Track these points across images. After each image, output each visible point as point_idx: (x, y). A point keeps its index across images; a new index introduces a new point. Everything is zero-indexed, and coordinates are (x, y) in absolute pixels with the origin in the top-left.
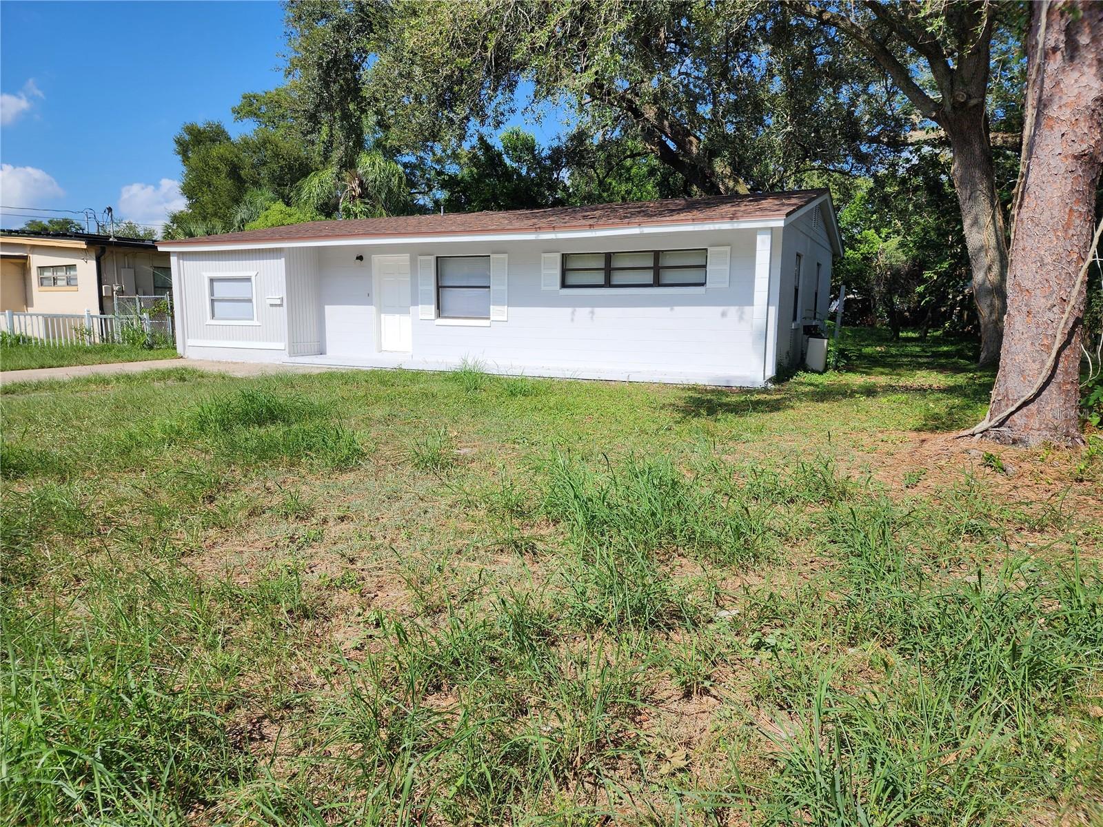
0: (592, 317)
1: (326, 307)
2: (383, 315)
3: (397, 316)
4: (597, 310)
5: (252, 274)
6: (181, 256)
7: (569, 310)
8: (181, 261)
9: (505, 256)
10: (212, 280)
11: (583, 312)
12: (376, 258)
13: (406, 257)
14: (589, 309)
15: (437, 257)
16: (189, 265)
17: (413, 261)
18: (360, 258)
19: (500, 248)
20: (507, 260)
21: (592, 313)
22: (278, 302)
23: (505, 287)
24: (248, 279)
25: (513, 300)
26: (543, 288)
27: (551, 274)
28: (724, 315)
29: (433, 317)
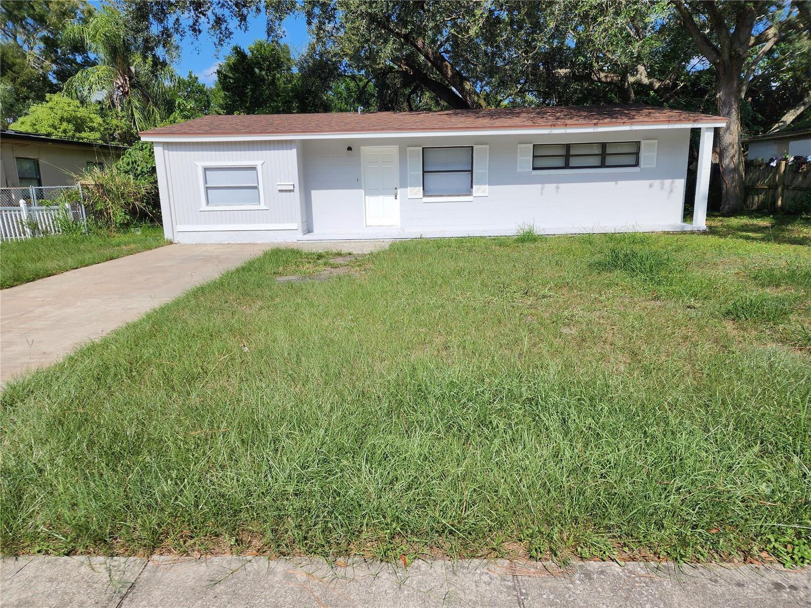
0: (557, 192)
1: (312, 191)
2: (367, 197)
3: (381, 197)
4: (561, 185)
5: (257, 163)
6: (166, 146)
7: (540, 186)
8: (166, 152)
9: (487, 147)
10: (206, 169)
11: (550, 187)
12: (365, 149)
13: (395, 149)
14: (555, 185)
15: (423, 148)
16: (175, 156)
17: (402, 153)
18: (350, 149)
19: (483, 141)
20: (488, 149)
21: (558, 188)
22: (291, 188)
23: (487, 171)
24: (254, 168)
25: (493, 181)
26: (519, 170)
27: (525, 160)
28: (651, 186)
29: (421, 196)
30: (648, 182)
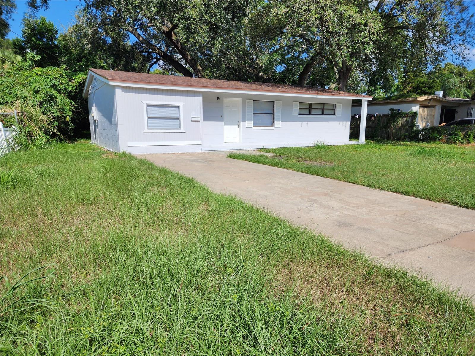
0: (307, 125)
4: (309, 122)
5: (180, 104)
6: (123, 89)
7: (301, 123)
9: (281, 102)
10: (149, 106)
11: (305, 123)
12: (226, 100)
13: (240, 100)
15: (254, 101)
17: (244, 102)
18: (218, 98)
19: (279, 98)
22: (198, 119)
23: (281, 114)
24: (178, 107)
26: (293, 115)
27: (296, 110)
28: (339, 124)
29: (252, 126)
30: (339, 122)
